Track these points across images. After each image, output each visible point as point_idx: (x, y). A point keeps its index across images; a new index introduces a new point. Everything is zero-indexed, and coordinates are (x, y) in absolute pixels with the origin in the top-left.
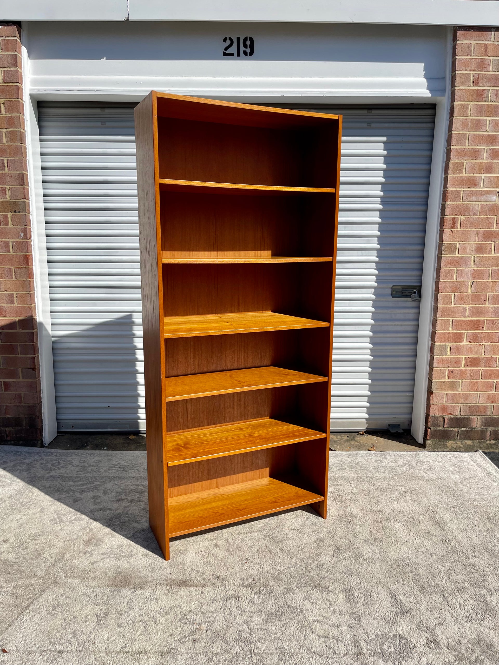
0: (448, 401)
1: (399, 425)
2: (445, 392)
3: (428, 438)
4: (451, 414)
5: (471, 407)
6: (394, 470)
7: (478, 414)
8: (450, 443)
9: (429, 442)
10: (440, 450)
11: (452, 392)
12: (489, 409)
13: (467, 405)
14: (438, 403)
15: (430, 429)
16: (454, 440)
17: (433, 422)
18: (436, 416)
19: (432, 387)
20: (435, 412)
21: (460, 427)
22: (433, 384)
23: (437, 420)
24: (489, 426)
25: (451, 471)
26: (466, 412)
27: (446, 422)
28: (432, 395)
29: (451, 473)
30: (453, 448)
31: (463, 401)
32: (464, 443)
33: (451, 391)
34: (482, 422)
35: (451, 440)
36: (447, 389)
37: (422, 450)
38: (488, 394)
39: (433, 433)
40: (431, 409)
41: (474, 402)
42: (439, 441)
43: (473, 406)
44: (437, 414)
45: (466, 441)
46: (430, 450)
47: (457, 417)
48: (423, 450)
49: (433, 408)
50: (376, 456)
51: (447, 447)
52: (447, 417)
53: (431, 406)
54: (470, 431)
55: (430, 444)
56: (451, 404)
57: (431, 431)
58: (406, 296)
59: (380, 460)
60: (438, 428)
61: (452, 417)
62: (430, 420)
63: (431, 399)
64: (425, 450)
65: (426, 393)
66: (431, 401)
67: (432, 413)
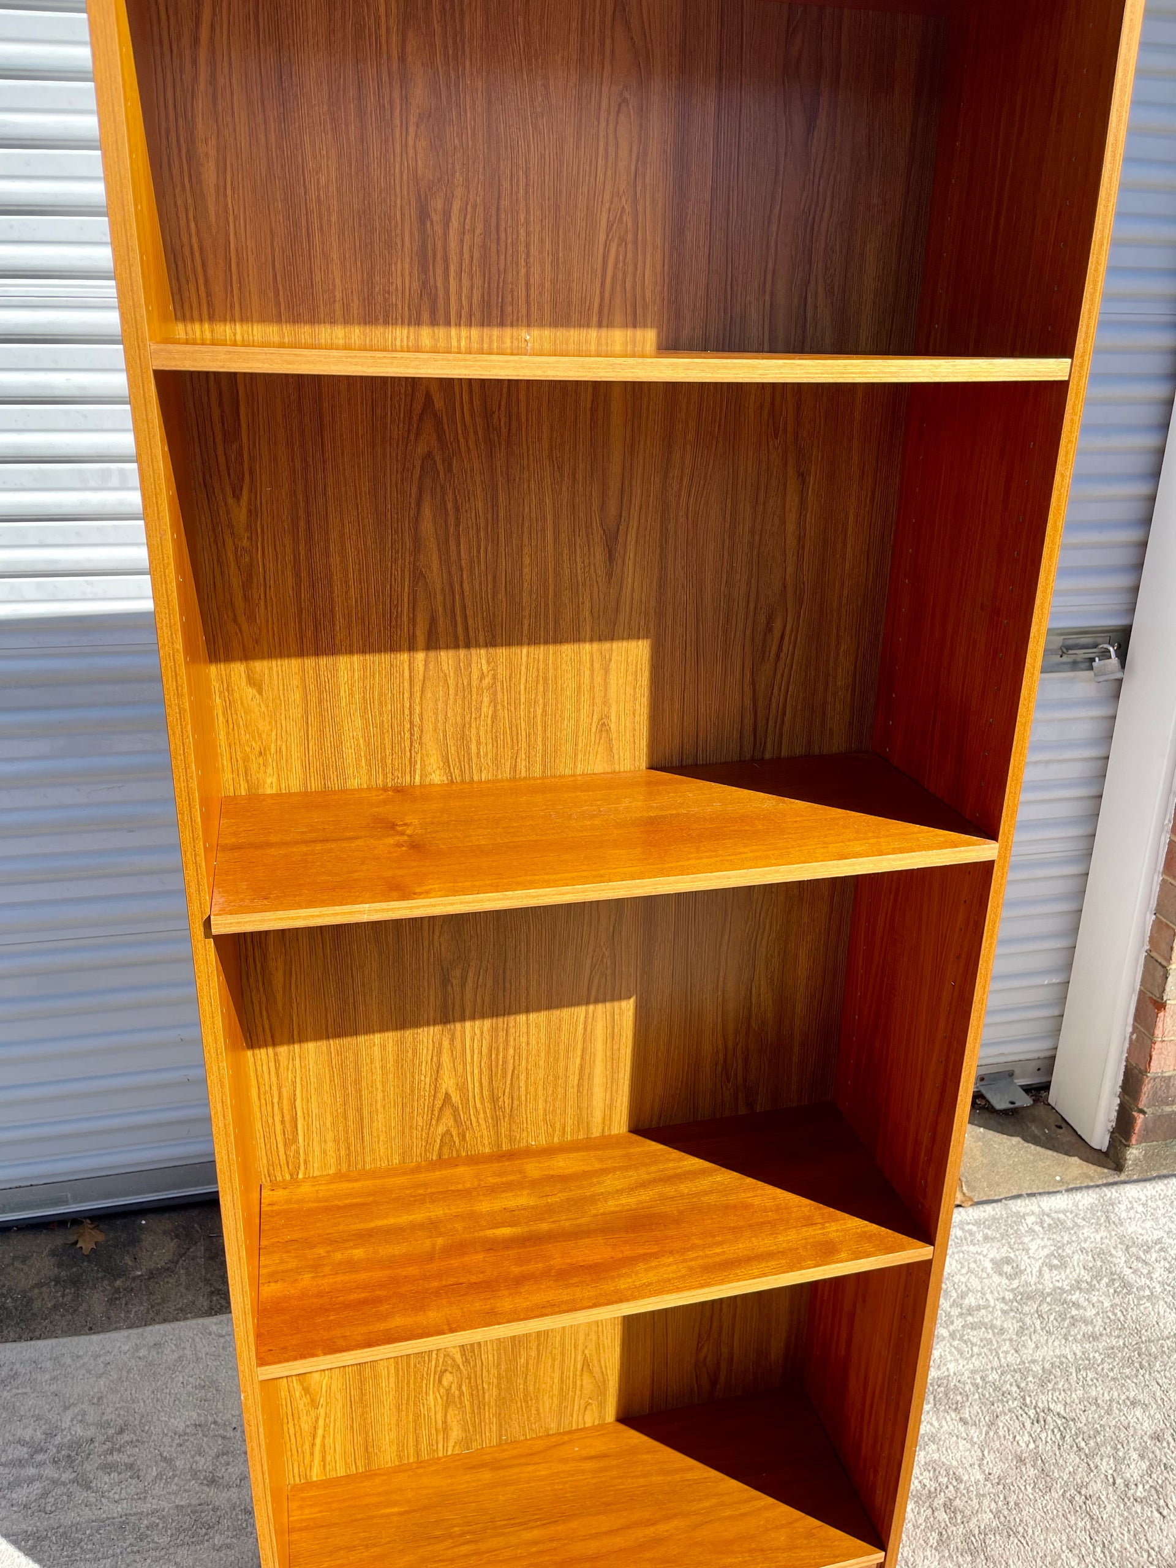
1: (1011, 1074)
3: (1134, 1141)
6: (1074, 1312)
9: (1135, 1151)
10: (1165, 1172)
15: (1144, 1113)
17: (1155, 1093)
18: (1167, 1074)
19: (1167, 989)
20: (1166, 1063)
22: (1170, 979)
23: (1168, 1087)
28: (1161, 1014)
37: (1111, 1180)
39: (1151, 1125)
40: (1154, 1056)
42: (1166, 1145)
44: (1172, 1068)
46: (1135, 1177)
48: (1120, 1179)
49: (1161, 1053)
50: (986, 1238)
53: (1156, 1046)
55: (1137, 1159)
57: (1145, 1121)
58: (1074, 665)
59: (1007, 1261)
60: (1168, 1109)
62: (1147, 1089)
63: (1160, 1024)
64: (1123, 1177)
65: (1135, 998)
66: (1158, 1032)
67: (1155, 1068)
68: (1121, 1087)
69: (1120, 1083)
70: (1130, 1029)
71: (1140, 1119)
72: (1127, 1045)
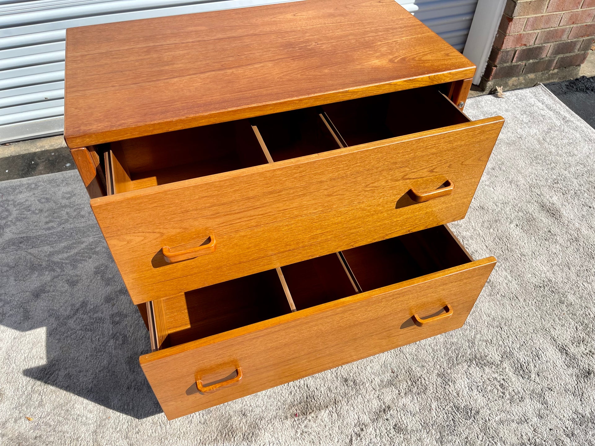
0: (526, 28)
2: (526, 17)
3: (490, 79)
4: (525, 45)
5: (548, 33)
7: (553, 40)
8: (513, 81)
9: (490, 83)
11: (535, 16)
12: (567, 32)
13: (545, 30)
14: (515, 32)
15: (496, 67)
16: (517, 76)
17: (502, 58)
18: (508, 50)
19: (515, 12)
20: (508, 45)
21: (529, 59)
22: (516, 7)
23: (507, 55)
24: (559, 53)
25: (525, 123)
26: (542, 39)
27: (516, 56)
28: (511, 23)
29: (527, 126)
30: (514, 85)
31: (542, 26)
32: (527, 77)
33: (534, 14)
34: (554, 49)
35: (513, 77)
36: (530, 12)
37: (479, 95)
38: (571, 13)
39: (498, 72)
40: (505, 42)
41: (554, 25)
42: (502, 80)
43: (552, 31)
44: (510, 47)
45: (529, 75)
47: (530, 47)
48: (482, 94)
49: (507, 41)
51: (508, 86)
52: (519, 48)
53: (507, 37)
54: (538, 62)
55: (490, 86)
56: (528, 32)
60: (505, 65)
61: (525, 48)
62: (499, 56)
63: (509, 28)
64: (484, 93)
65: (500, 19)
66: (508, 32)
67: (504, 47)
68: (489, 58)
69: (489, 56)
70: (496, 33)
71: (495, 69)
72: (494, 40)
